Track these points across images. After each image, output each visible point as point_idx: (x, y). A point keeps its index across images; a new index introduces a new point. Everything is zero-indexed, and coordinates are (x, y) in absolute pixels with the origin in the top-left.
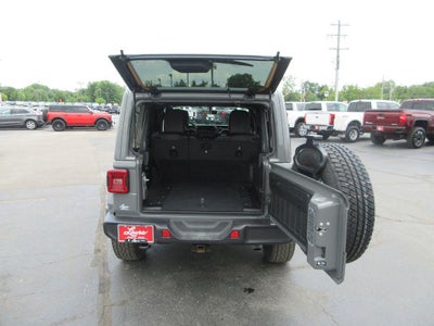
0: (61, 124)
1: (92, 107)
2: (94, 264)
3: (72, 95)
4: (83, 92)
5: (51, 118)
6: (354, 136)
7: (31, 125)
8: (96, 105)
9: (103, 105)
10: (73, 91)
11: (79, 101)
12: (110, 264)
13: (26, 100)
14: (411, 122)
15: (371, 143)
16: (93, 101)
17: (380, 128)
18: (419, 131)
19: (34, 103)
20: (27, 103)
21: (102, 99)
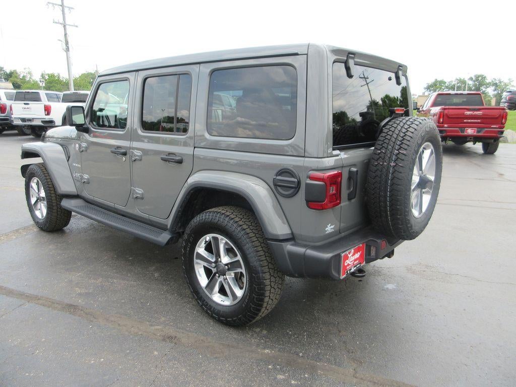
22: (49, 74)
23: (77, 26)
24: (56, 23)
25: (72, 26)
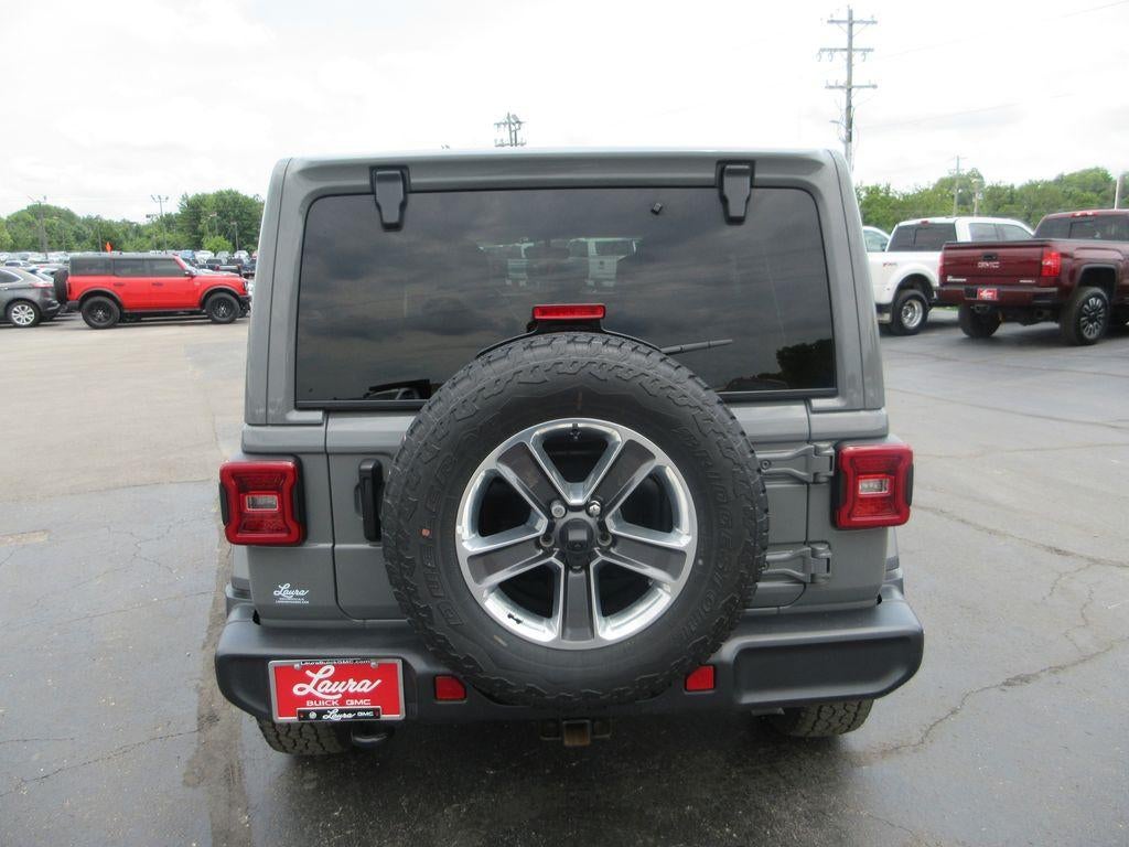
0: (107, 309)
1: (193, 262)
2: (195, 778)
3: (138, 231)
4: (168, 222)
5: (78, 293)
6: (913, 319)
7: (23, 315)
8: (204, 255)
9: (224, 256)
10: (142, 221)
11: (159, 246)
12: (249, 772)
13: (13, 249)
14: (1073, 273)
15: (960, 334)
16: (198, 246)
17: (986, 294)
18: (1094, 297)
19: (35, 256)
20: (16, 256)
21: (220, 239)
22: (868, 188)
23: (875, 87)
24: (831, 87)
25: (867, 87)
